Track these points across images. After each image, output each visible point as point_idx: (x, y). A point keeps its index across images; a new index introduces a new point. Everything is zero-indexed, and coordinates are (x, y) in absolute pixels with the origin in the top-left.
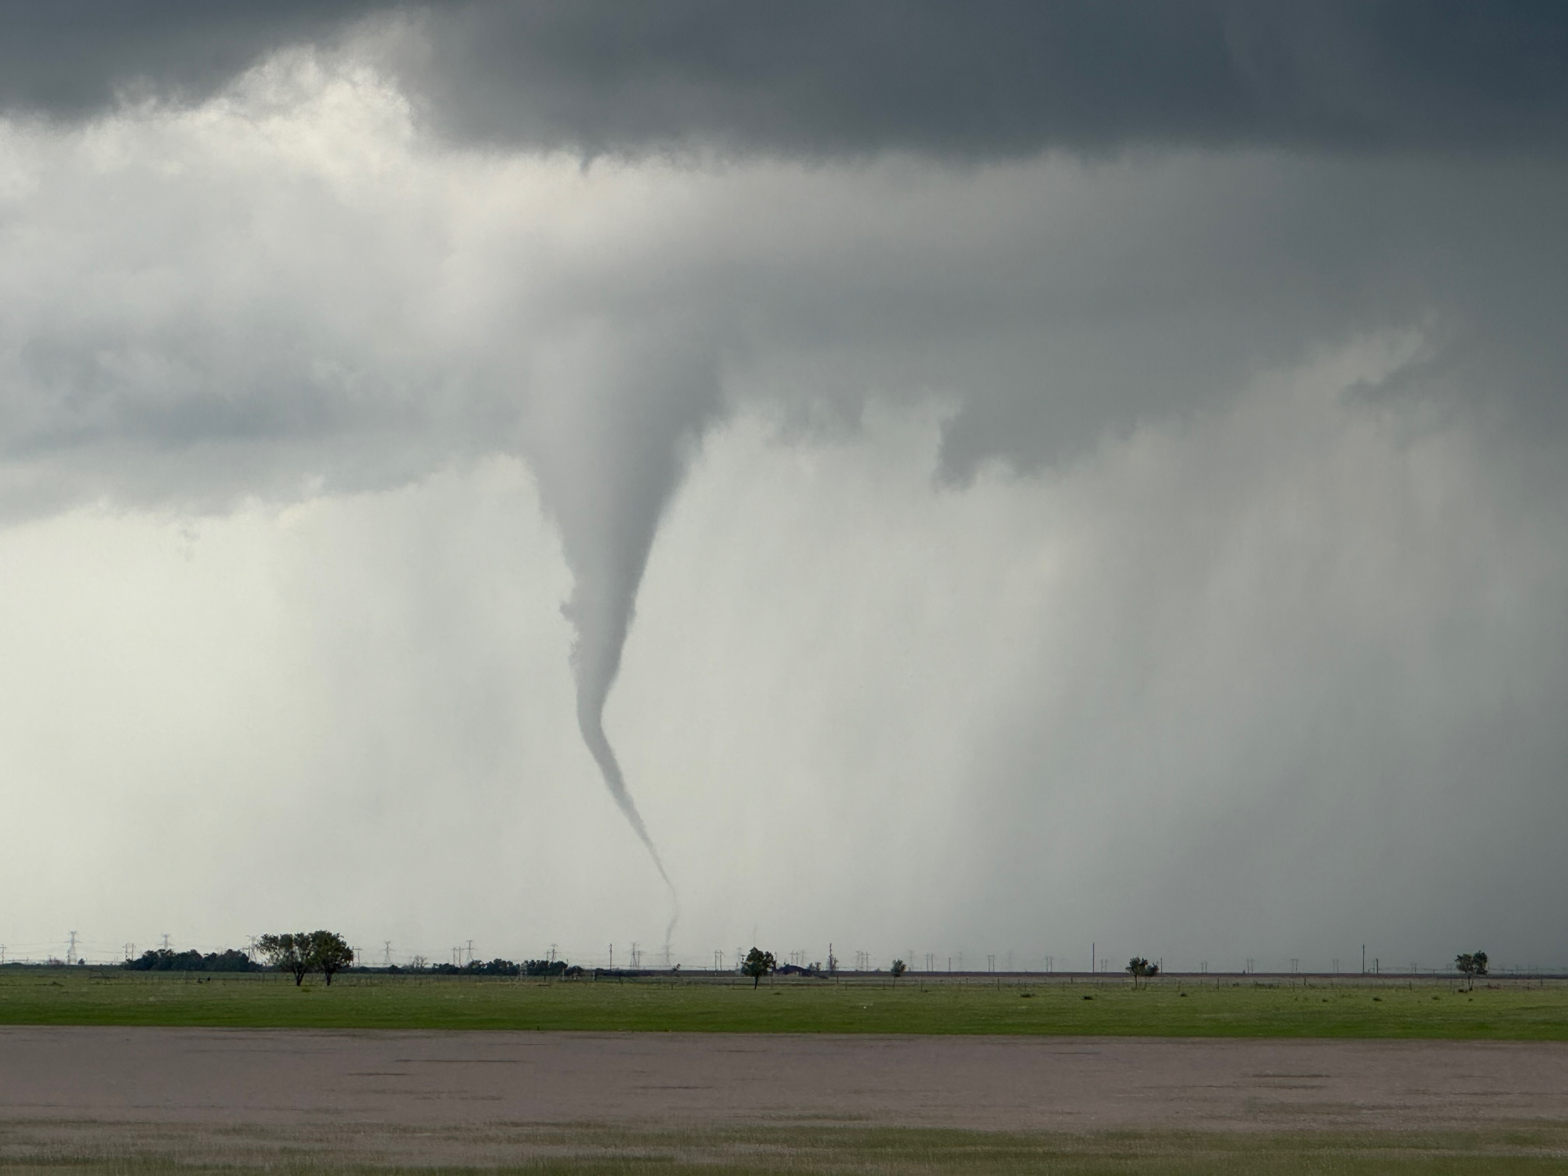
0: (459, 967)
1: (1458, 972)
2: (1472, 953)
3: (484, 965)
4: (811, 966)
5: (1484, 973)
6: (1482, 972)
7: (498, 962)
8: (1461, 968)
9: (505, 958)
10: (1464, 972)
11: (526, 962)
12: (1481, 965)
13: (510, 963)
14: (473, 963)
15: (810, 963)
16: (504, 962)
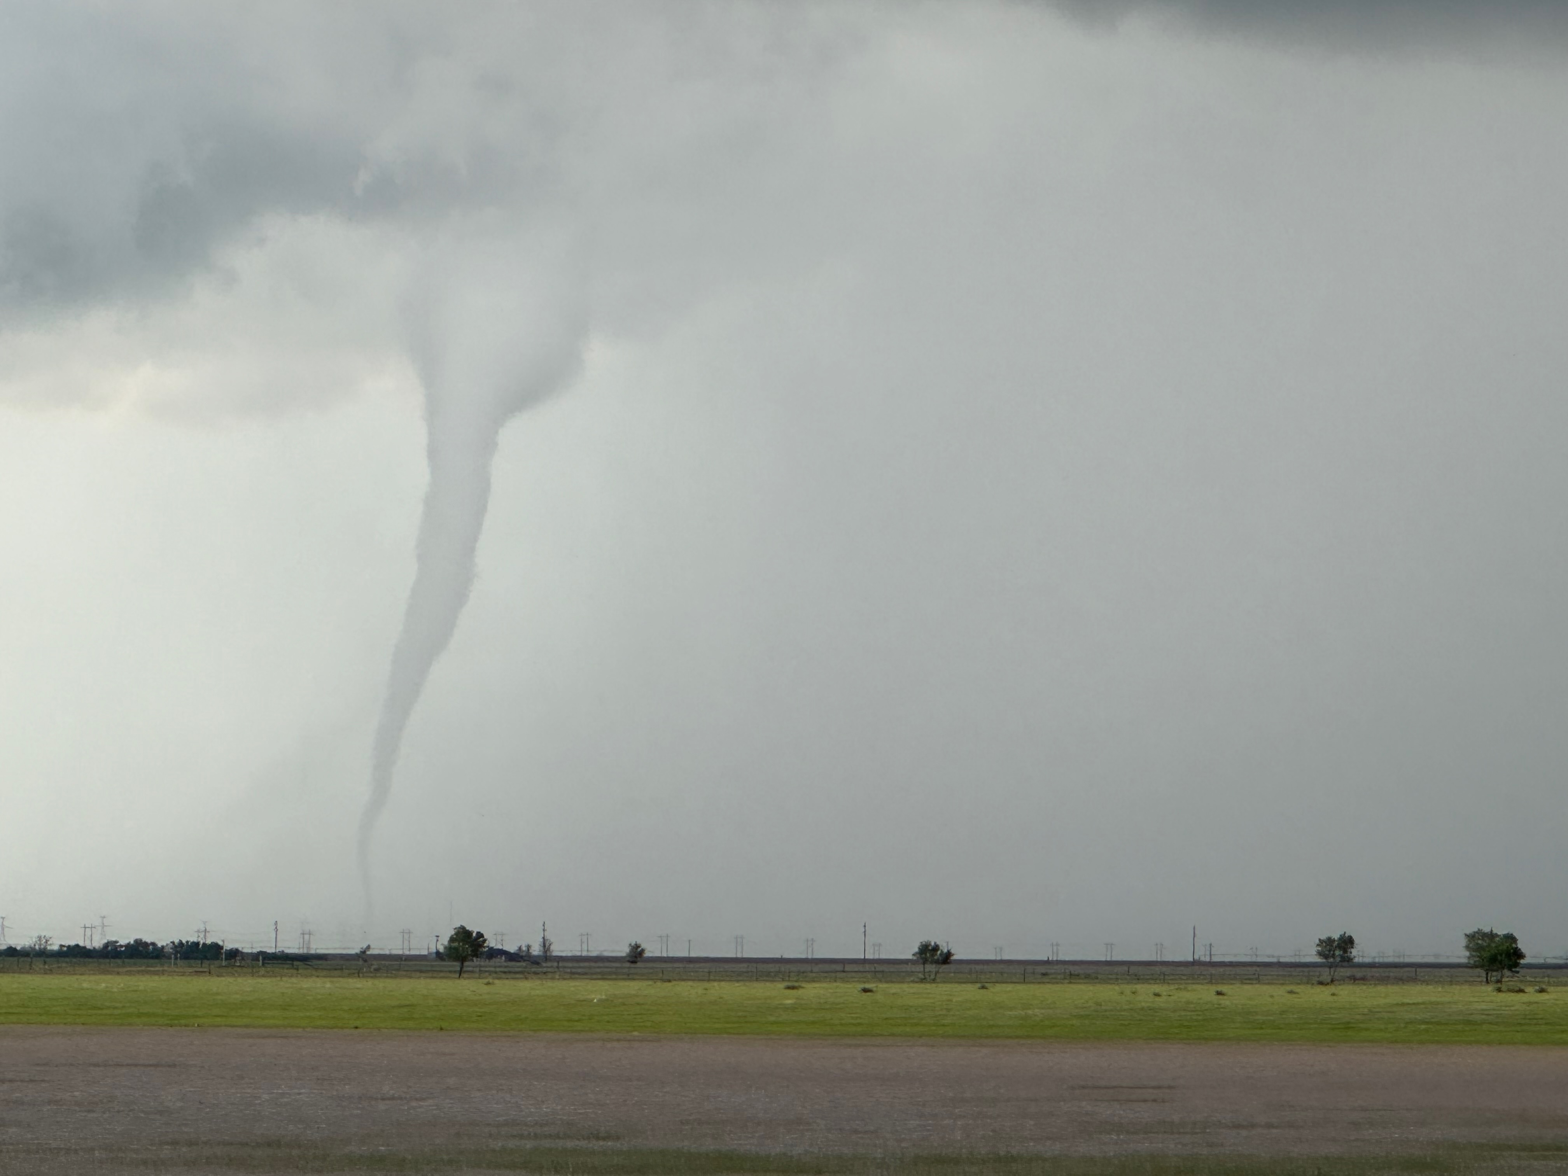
0: (92, 948)
1: (1318, 959)
2: (1336, 936)
3: (121, 946)
4: (520, 948)
5: (1350, 960)
6: (1347, 960)
7: (139, 943)
8: (1320, 954)
9: (148, 939)
10: (1324, 960)
11: (173, 943)
12: (1345, 951)
13: (153, 944)
14: (106, 945)
15: (519, 946)
16: (146, 943)
